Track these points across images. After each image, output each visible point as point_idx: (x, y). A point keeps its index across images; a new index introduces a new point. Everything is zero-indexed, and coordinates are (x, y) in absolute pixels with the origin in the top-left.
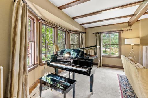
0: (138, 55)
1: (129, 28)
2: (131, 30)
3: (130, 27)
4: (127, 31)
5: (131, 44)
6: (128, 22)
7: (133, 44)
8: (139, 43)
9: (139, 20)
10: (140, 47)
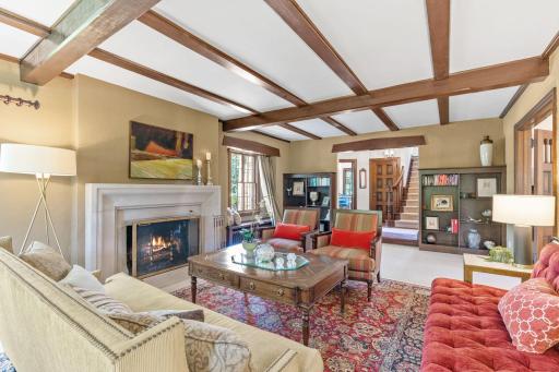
0: (68, 223)
1: (27, 95)
2: (36, 105)
3: (29, 91)
4: (13, 104)
5: (39, 176)
6: (21, 62)
7: (47, 176)
8: (73, 173)
9: (71, 77)
10: (76, 186)
